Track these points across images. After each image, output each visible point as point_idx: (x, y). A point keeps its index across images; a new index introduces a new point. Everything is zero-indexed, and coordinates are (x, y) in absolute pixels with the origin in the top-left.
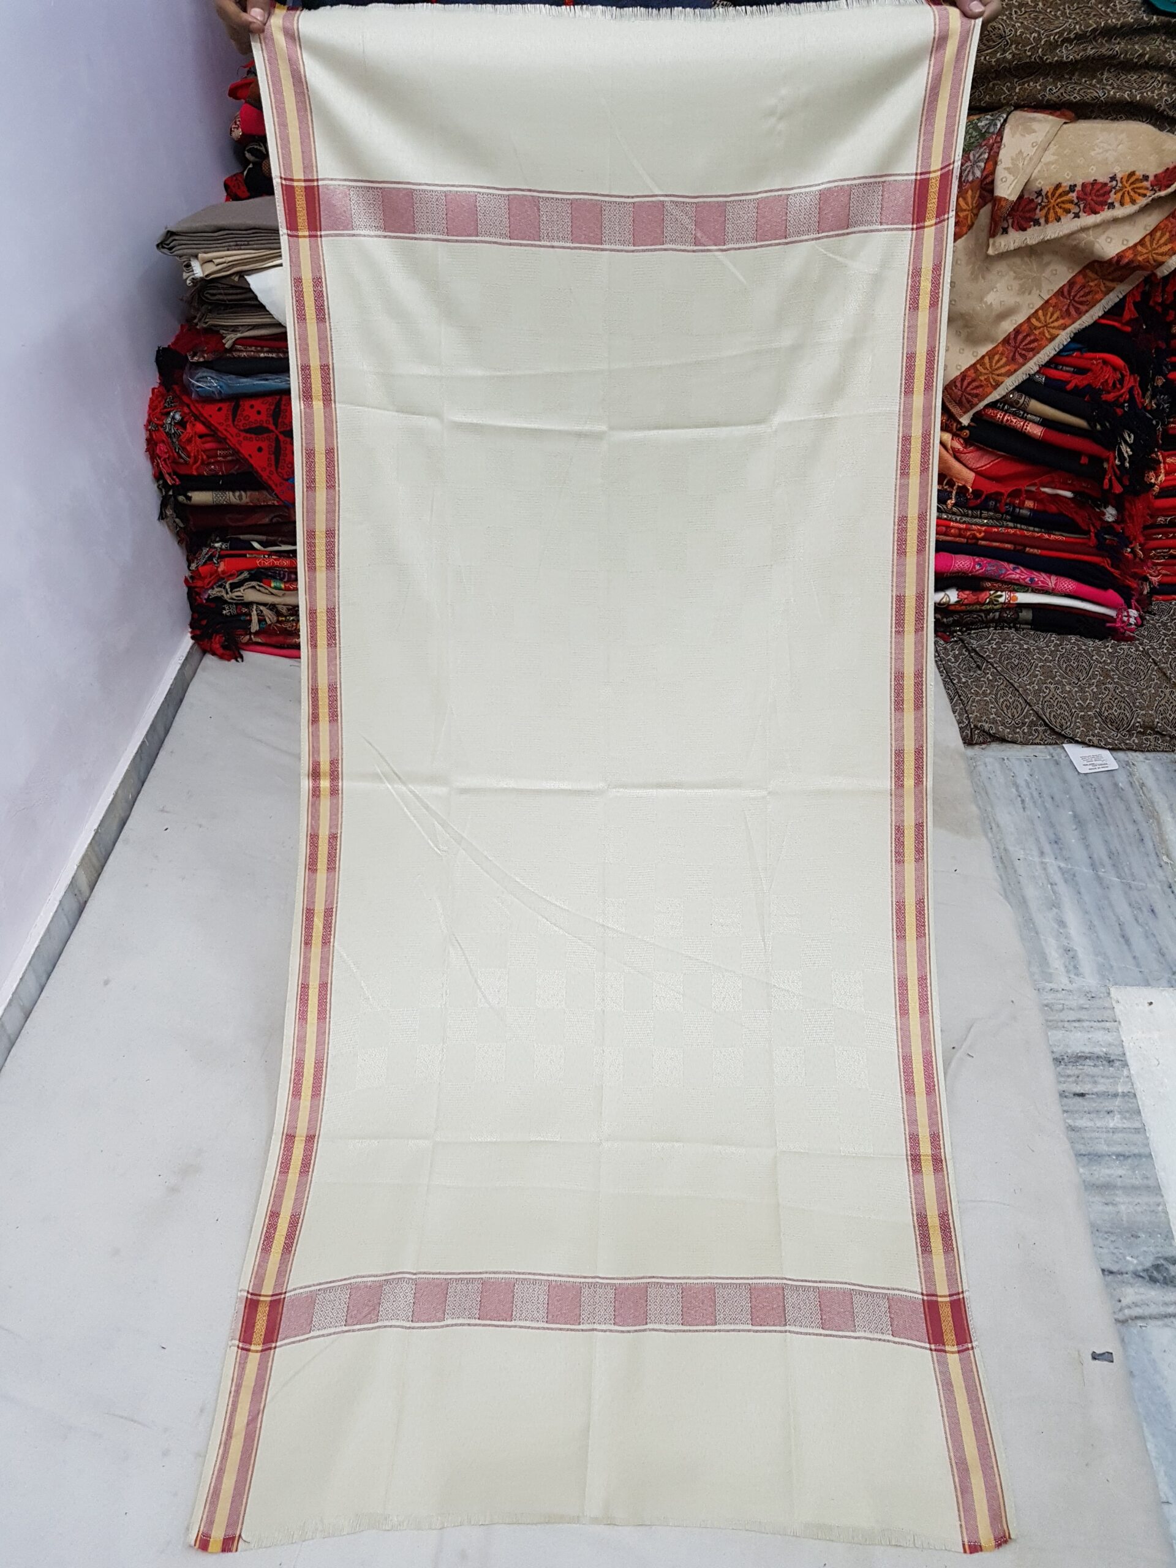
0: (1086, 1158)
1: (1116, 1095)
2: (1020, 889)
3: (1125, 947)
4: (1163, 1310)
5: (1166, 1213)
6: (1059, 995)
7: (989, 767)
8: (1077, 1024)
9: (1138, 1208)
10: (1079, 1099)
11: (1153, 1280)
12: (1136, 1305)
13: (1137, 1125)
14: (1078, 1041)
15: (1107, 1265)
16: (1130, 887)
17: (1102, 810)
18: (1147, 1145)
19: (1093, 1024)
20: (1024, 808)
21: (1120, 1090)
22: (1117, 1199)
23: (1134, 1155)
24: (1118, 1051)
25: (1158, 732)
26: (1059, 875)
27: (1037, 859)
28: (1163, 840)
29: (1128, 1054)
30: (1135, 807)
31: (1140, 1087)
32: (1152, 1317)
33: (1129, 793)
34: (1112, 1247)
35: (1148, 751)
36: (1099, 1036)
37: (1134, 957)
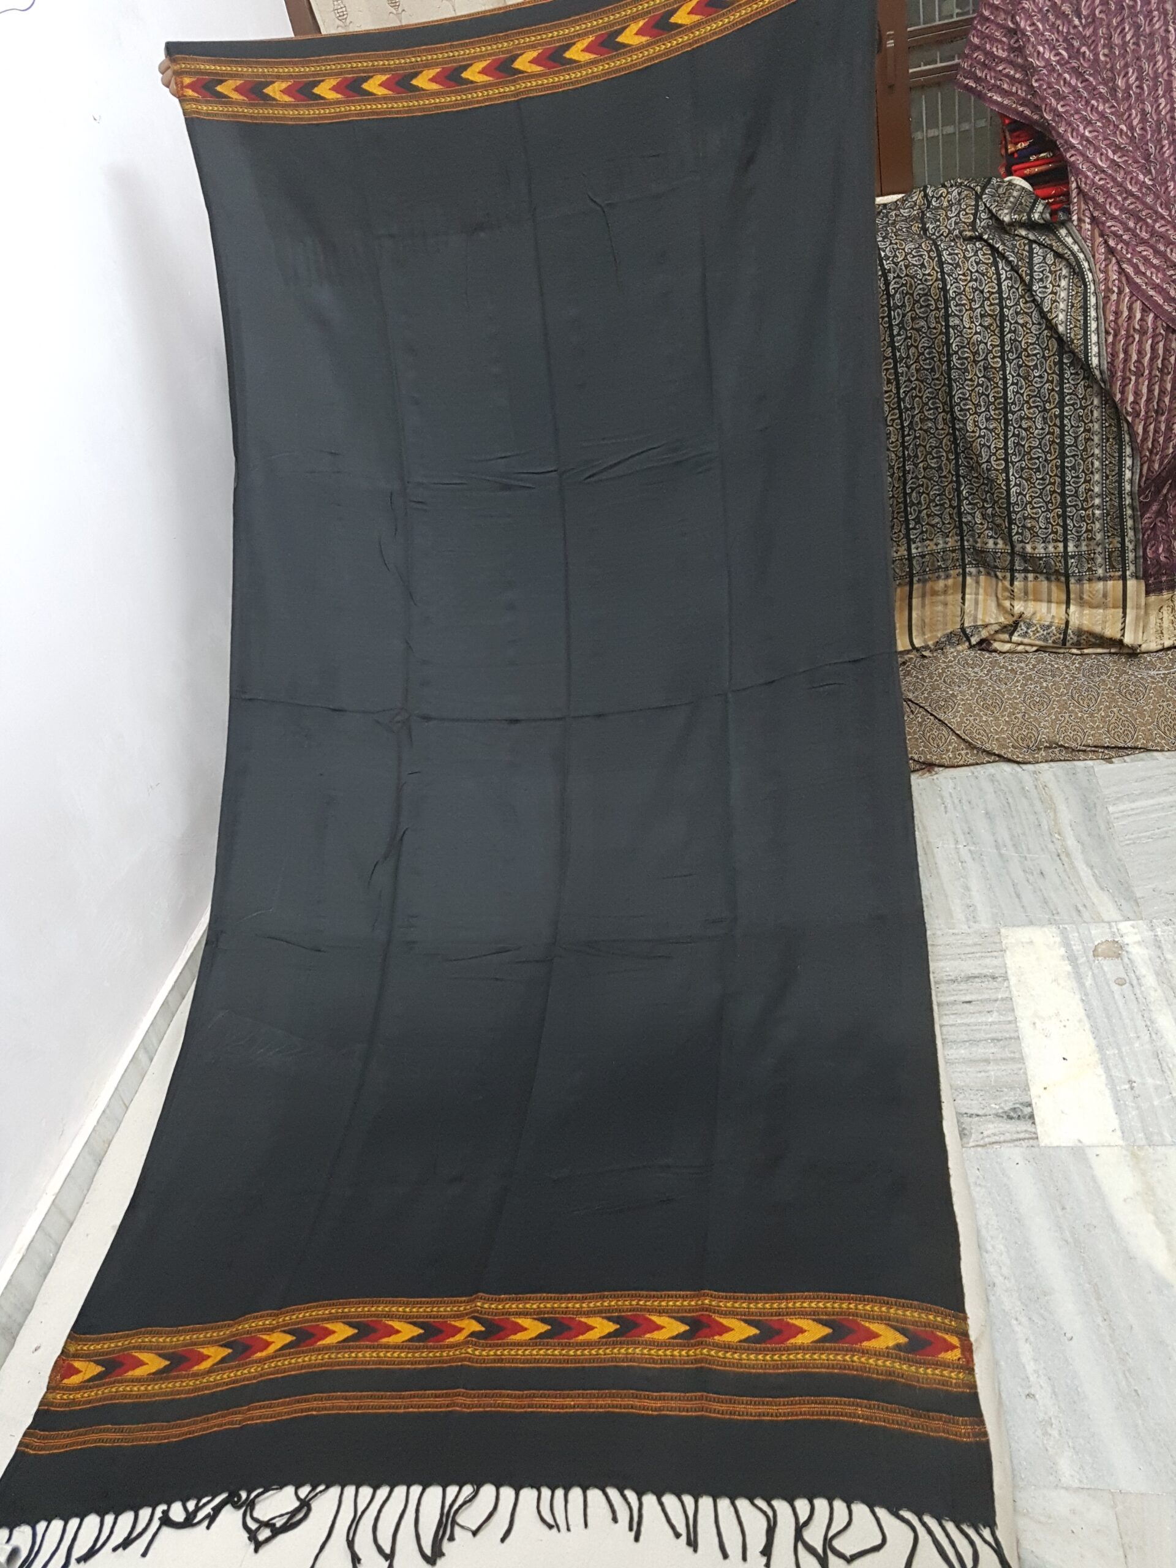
0: (967, 1044)
1: (996, 1000)
2: (937, 868)
3: (1017, 900)
4: (1015, 1136)
5: (1025, 1073)
6: (958, 937)
7: (921, 786)
8: (970, 956)
9: (1004, 1073)
10: (965, 1005)
11: (1011, 1118)
12: (994, 1135)
13: (1010, 1018)
14: (970, 967)
15: (975, 1111)
16: (1026, 859)
17: (1010, 807)
18: (1017, 1031)
19: (983, 954)
20: (946, 812)
21: (1000, 997)
22: (989, 1068)
23: (1006, 1039)
24: (1004, 972)
25: (1061, 746)
26: (969, 855)
27: (953, 846)
28: (1056, 824)
29: (1009, 972)
30: (1037, 803)
31: (1015, 993)
32: (1005, 1142)
33: (1034, 793)
34: (980, 1099)
35: (1052, 761)
36: (988, 961)
37: (1023, 907)
